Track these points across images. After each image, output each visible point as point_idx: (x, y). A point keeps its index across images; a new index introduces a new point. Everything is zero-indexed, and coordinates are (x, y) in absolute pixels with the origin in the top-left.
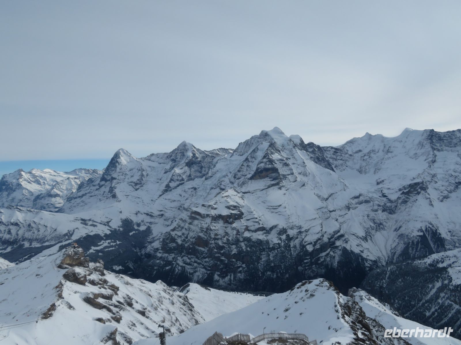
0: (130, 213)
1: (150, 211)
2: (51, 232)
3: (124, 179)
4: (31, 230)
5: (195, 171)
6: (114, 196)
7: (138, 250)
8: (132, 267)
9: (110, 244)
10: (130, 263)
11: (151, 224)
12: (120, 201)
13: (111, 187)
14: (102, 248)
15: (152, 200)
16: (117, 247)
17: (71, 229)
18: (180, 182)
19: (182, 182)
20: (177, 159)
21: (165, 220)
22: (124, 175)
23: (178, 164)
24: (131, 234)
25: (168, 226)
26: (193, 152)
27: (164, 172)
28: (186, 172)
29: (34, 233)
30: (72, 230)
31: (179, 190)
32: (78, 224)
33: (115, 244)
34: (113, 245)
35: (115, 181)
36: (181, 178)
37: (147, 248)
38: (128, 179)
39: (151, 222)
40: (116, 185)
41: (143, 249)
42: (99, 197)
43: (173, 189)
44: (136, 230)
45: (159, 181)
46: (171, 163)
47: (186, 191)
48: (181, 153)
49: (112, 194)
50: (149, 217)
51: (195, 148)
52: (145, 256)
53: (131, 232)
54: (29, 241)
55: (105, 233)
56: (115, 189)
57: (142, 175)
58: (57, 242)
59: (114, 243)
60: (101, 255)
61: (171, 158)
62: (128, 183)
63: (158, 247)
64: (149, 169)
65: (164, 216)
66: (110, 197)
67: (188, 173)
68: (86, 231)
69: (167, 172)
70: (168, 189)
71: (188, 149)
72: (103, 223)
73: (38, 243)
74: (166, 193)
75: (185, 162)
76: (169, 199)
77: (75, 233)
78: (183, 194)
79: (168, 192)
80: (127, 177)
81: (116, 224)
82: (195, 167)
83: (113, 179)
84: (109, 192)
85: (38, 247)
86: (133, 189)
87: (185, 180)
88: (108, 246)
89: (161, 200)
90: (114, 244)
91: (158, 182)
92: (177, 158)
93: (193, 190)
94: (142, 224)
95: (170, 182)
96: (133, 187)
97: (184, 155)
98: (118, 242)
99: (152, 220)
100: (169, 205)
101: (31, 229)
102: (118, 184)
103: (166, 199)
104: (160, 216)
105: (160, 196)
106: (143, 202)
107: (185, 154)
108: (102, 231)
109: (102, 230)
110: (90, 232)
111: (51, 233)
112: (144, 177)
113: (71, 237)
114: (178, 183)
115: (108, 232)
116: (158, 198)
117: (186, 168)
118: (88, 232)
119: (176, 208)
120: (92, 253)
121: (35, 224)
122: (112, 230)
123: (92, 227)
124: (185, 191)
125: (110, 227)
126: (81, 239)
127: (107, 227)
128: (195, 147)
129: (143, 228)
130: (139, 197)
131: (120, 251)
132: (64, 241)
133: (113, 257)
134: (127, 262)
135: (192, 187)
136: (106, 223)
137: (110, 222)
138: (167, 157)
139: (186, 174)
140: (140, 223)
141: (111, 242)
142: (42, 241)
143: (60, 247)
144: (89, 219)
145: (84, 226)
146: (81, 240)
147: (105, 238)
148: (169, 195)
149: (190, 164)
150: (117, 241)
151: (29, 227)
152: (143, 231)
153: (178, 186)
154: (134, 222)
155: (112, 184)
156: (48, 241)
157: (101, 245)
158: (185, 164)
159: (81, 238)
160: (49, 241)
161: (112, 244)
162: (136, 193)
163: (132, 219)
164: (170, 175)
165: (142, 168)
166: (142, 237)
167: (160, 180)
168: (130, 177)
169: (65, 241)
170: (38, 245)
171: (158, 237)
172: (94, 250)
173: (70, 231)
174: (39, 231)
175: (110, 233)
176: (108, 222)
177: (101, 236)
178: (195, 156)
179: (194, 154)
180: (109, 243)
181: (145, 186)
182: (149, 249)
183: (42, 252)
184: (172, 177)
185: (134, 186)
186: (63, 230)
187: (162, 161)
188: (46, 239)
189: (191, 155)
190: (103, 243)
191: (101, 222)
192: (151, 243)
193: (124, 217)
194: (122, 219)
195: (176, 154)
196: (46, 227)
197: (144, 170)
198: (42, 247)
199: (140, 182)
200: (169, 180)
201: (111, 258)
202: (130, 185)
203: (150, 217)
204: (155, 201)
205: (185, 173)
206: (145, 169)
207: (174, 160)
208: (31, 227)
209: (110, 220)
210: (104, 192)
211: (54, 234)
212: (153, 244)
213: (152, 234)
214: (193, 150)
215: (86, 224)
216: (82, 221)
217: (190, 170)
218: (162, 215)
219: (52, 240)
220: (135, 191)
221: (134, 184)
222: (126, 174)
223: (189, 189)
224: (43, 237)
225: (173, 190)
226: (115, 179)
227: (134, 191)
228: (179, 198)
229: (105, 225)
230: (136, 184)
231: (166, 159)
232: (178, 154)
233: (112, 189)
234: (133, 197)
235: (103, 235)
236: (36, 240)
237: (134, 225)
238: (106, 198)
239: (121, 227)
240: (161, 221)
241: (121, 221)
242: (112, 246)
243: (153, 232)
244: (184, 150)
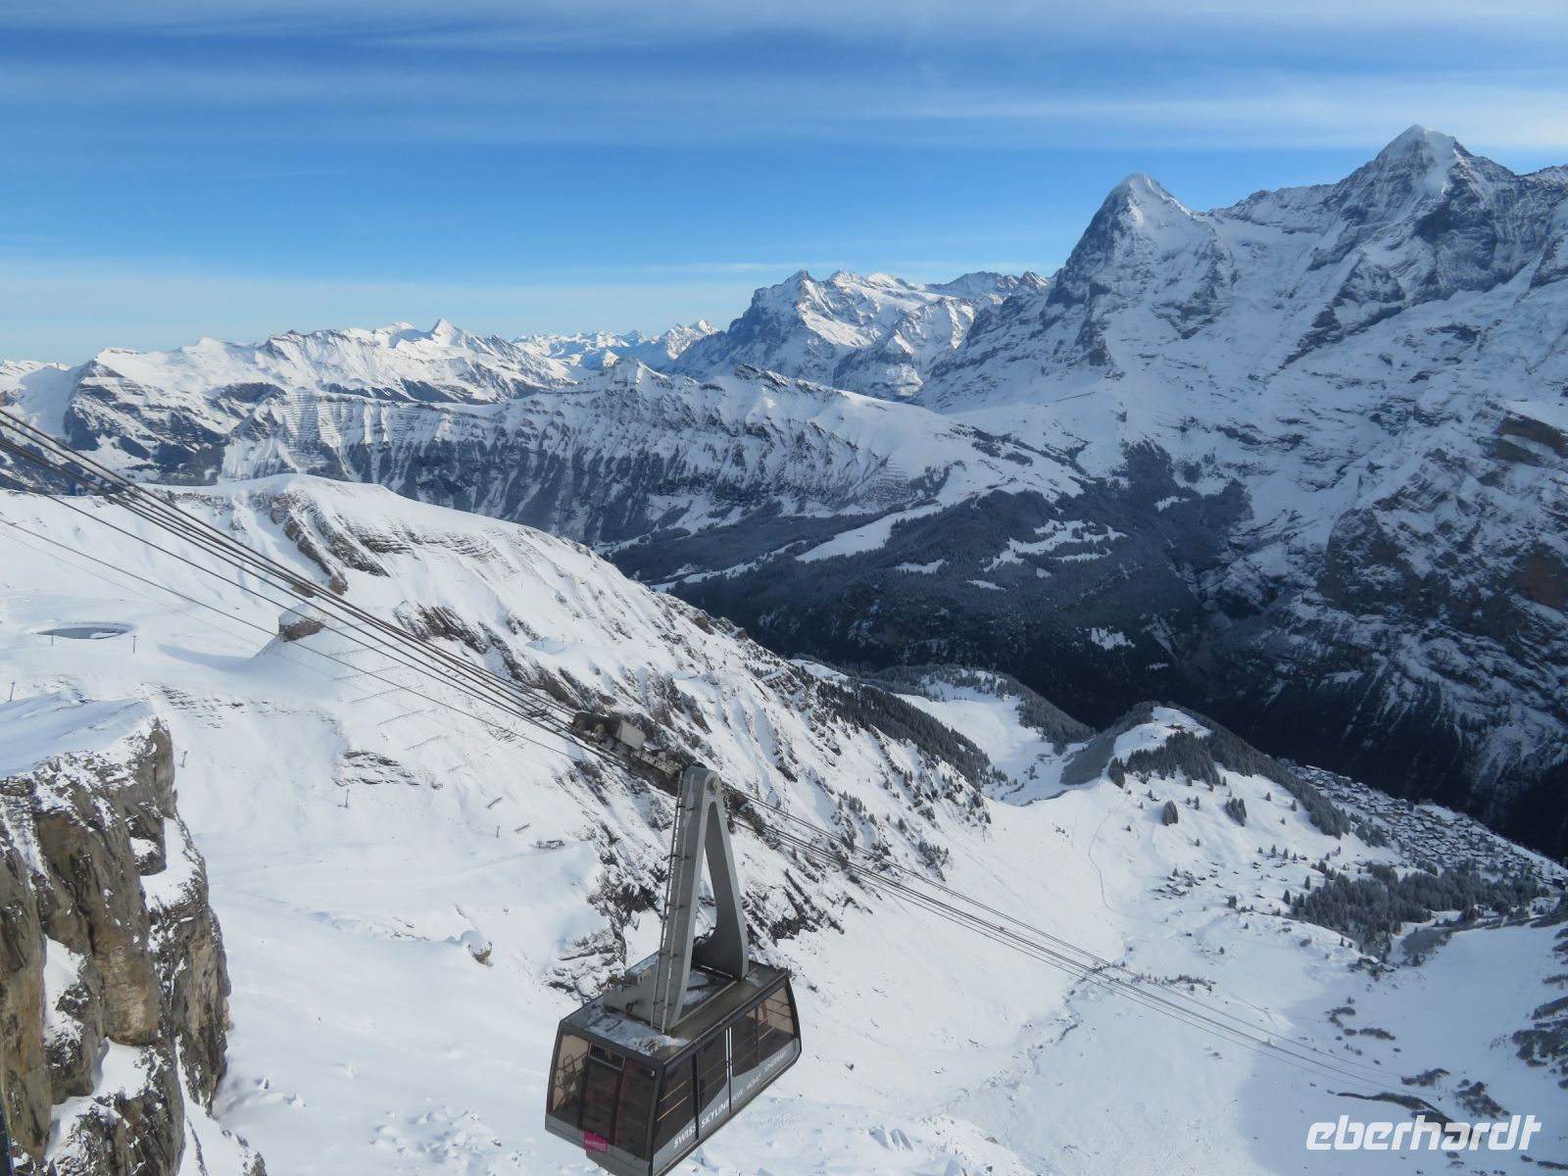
0: (1159, 424)
1: (1243, 418)
2: (868, 468)
3: (1141, 292)
4: (806, 457)
5: (1459, 258)
6: (1098, 357)
7: (1188, 572)
8: (1166, 644)
9: (1082, 537)
10: (1157, 625)
11: (1245, 475)
12: (1121, 375)
13: (1087, 323)
14: (1050, 548)
15: (1251, 377)
16: (1109, 552)
17: (939, 465)
18: (1385, 306)
19: (1394, 304)
20: (1371, 209)
21: (1307, 460)
22: (1138, 275)
23: (1375, 229)
24: (1161, 505)
25: (1322, 486)
26: (1456, 172)
27: (1309, 261)
28: (1416, 261)
29: (813, 467)
30: (941, 470)
31: (1380, 338)
32: (964, 449)
33: (1100, 538)
34: (1091, 541)
35: (1103, 300)
36: (1388, 288)
37: (1229, 569)
38: (1156, 292)
39: (1245, 466)
40: (1106, 316)
41: (1211, 573)
42: (1042, 362)
43: (1351, 333)
44: (1181, 493)
45: (1283, 300)
46: (1342, 225)
47: (1415, 340)
48: (1392, 178)
49: (1089, 350)
50: (1236, 443)
51: (1465, 154)
52: (1219, 601)
53: (1163, 497)
54: (796, 495)
55: (1060, 490)
56: (1104, 328)
57: (1215, 277)
58: (886, 506)
59: (1096, 534)
60: (1044, 578)
61: (1346, 205)
62: (1154, 307)
63: (1284, 573)
64: (1242, 253)
65: (1303, 446)
66: (1083, 359)
67: (1424, 269)
68: (993, 478)
69: (1325, 264)
70: (1326, 332)
71: (1431, 160)
72: (1052, 453)
73: (825, 503)
74: (1317, 351)
75: (1411, 218)
76: (1331, 376)
77: (950, 479)
78: (1401, 354)
79: (1326, 347)
80: (1152, 284)
81: (1103, 461)
82: (1461, 242)
83: (1098, 290)
84: (1077, 344)
85: (824, 520)
86: (1172, 333)
87: (1409, 296)
88: (1071, 544)
89: (1295, 379)
90: (1097, 539)
91: (1278, 307)
92: (1371, 205)
93: (1449, 337)
94: (1206, 470)
95: (1338, 302)
96: (1174, 324)
97: (1407, 189)
98: (1113, 535)
99: (1251, 458)
100: (1329, 398)
101: (805, 452)
102: (1115, 313)
103: (1315, 374)
104: (1287, 445)
105: (1291, 359)
106: (1212, 384)
107: (1415, 183)
108: (1051, 481)
109: (1049, 480)
110: (1005, 480)
111: (869, 473)
112: (1222, 285)
113: (936, 494)
114: (1375, 307)
115: (1074, 490)
116: (1282, 368)
117: (1418, 242)
118: (1000, 483)
119: (1361, 414)
120: (1010, 565)
121: (820, 434)
122: (1089, 481)
123: (1013, 465)
124: (1408, 343)
125: (1081, 471)
126: (972, 507)
127: (1069, 471)
128: (1467, 149)
129: (1209, 486)
130: (1195, 362)
131: (1120, 571)
132: (910, 505)
133: (1092, 592)
134: (1149, 621)
135: (1447, 323)
136: (1066, 453)
137: (1080, 454)
138: (1325, 203)
139: (1412, 272)
140: (1198, 464)
141: (1083, 530)
142: (837, 500)
143: (895, 526)
144: (1001, 433)
145: (986, 457)
146: (971, 510)
147: (1060, 511)
148: (1330, 359)
149: (1433, 227)
150: (1110, 529)
151: (800, 447)
152: (1210, 498)
153: (1375, 320)
154: (1175, 458)
155: (1091, 311)
156: (855, 500)
157: (1045, 537)
158: (1411, 228)
159: (971, 501)
160: (862, 502)
161: (1087, 537)
162: (1182, 349)
163: (1168, 449)
164: (1339, 274)
165: (1213, 250)
166: (1205, 521)
167: (1291, 296)
168: (1163, 284)
169: (912, 508)
170: (825, 513)
171: (1275, 531)
172: (1019, 556)
173: (935, 471)
174: (829, 462)
175: (1081, 492)
176: (1073, 453)
177: (1046, 502)
178: (1462, 193)
179: (1459, 185)
180: (1076, 533)
181: (1221, 322)
182: (1237, 575)
183: (832, 539)
184: (1348, 280)
185: (1178, 321)
186: (910, 464)
187: (1302, 222)
188: (850, 495)
189: (1446, 186)
190: (1055, 528)
191: (1045, 449)
192: (1243, 550)
193: (1134, 438)
194: (1127, 444)
195: (1372, 184)
196: (854, 448)
197: (1221, 257)
198: (836, 519)
199: (1205, 302)
200: (1332, 294)
201: (1083, 595)
202: (1160, 316)
203: (1242, 444)
204: (1266, 382)
205: (1408, 264)
206: (1226, 254)
207: (1357, 215)
208: (804, 446)
209: (1079, 445)
210: (1061, 342)
211: (878, 478)
212: (1255, 558)
213: (1251, 516)
214: (1458, 165)
215: (993, 453)
216: (976, 440)
217: (1436, 254)
218: (1296, 440)
219: (870, 499)
220: (1181, 340)
221: (1178, 313)
222: (1148, 271)
223: (1431, 332)
224: (842, 487)
225: (1347, 339)
226: (1105, 290)
227: (1176, 339)
228: (1381, 372)
229: (1063, 462)
230: (1187, 312)
231: (1320, 212)
232: (1378, 186)
233: (1089, 333)
234: (1171, 363)
235: (1053, 498)
236: (820, 492)
237: (1172, 471)
238: (1064, 364)
239: (1124, 475)
240: (1290, 463)
241: (1122, 450)
242: (1088, 547)
243: (1254, 505)
244: (1411, 166)
